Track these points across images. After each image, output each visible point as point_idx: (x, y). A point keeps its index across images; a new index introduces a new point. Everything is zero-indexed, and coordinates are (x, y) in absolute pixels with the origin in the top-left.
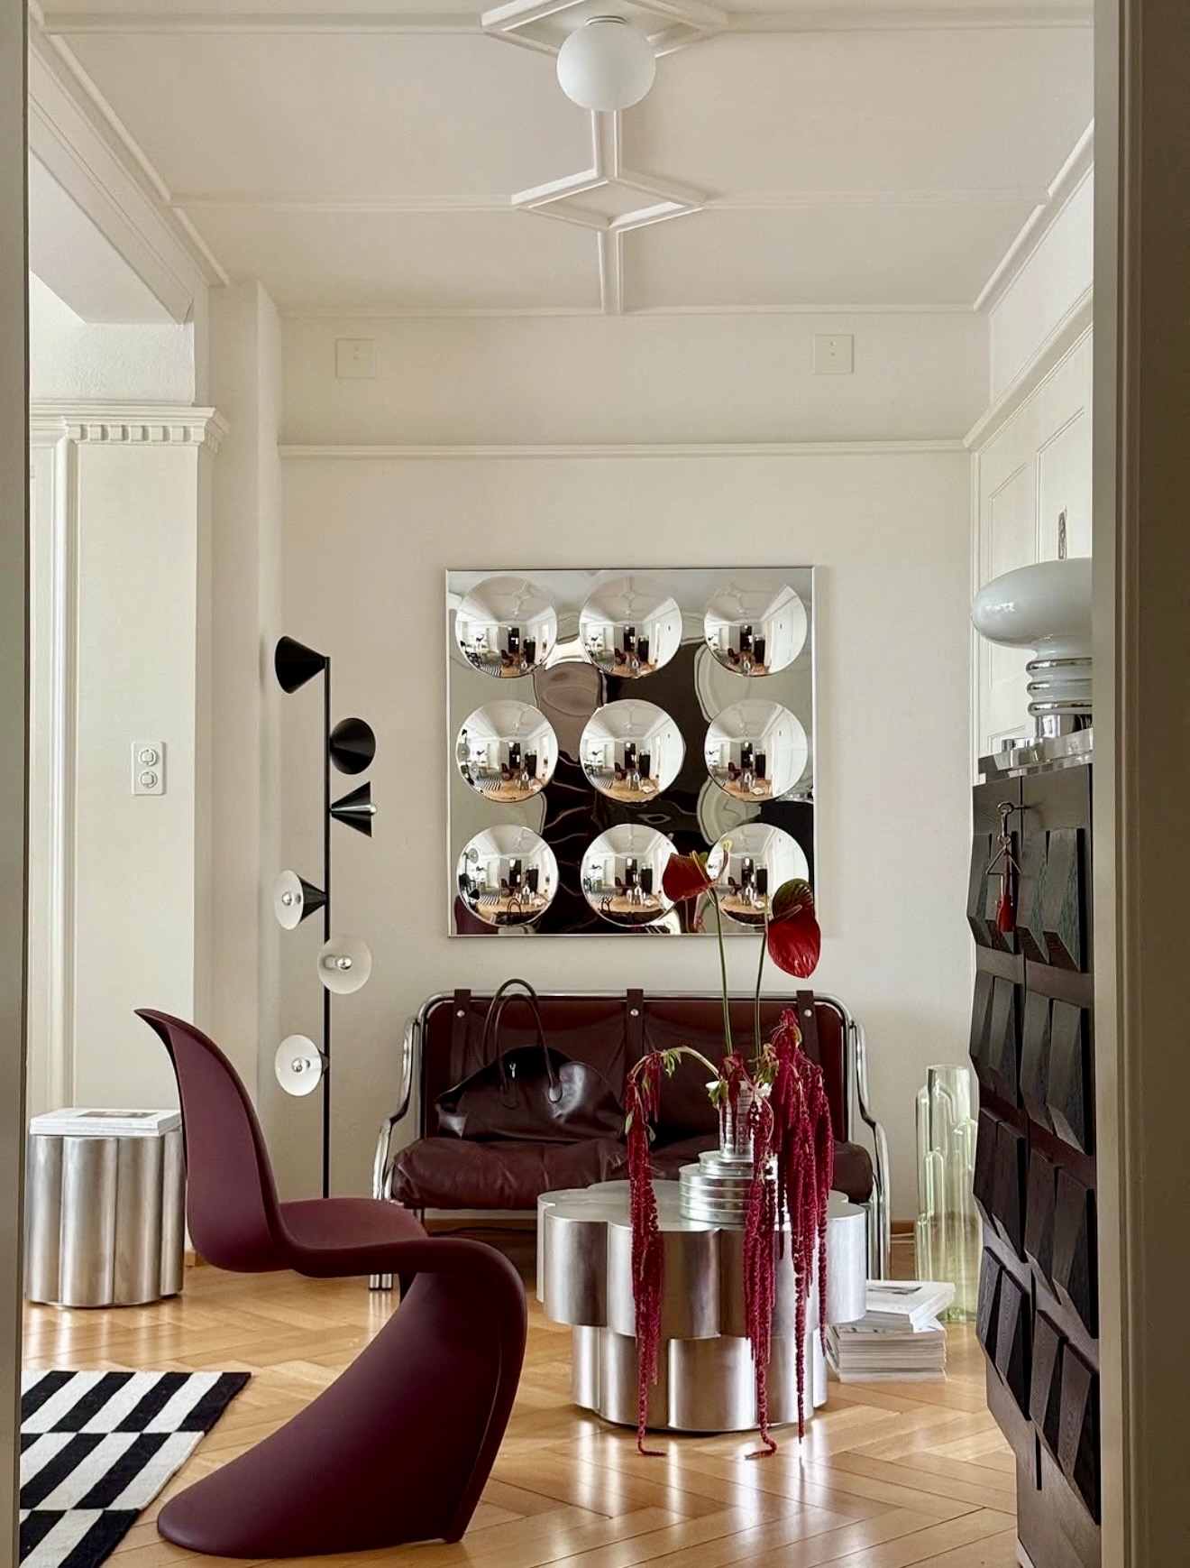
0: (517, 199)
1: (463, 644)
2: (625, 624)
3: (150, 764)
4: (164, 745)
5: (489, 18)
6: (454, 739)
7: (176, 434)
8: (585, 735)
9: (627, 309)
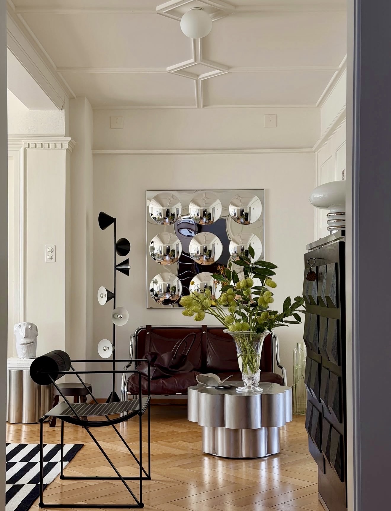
0: (168, 69)
1: (152, 215)
2: (203, 208)
3: (51, 252)
4: (55, 246)
5: (158, 8)
6: (149, 245)
7: (58, 146)
8: (191, 244)
9: (204, 106)
